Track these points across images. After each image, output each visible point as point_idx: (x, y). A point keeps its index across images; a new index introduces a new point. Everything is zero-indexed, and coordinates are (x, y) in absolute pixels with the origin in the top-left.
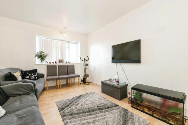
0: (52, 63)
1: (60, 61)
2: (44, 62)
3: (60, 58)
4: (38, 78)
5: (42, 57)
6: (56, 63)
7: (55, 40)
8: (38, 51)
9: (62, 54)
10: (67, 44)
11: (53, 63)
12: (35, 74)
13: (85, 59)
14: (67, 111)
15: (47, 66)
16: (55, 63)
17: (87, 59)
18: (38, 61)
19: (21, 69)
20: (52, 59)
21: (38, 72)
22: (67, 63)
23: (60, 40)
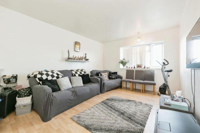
0: (131, 68)
1: (138, 66)
2: (125, 67)
3: (139, 63)
6: (134, 68)
7: (135, 47)
12: (115, 75)
15: (127, 70)
16: (133, 68)
18: (121, 66)
19: (110, 71)
20: (132, 65)
21: (118, 74)
22: (146, 68)
23: (140, 46)
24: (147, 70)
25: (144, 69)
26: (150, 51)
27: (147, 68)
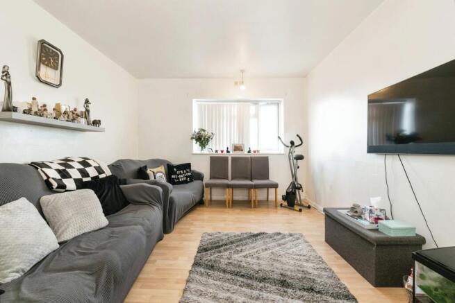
0: (220, 152)
1: (237, 148)
2: (206, 151)
3: (237, 142)
4: (191, 181)
5: (202, 139)
6: (228, 152)
7: (228, 103)
8: (196, 128)
9: (242, 131)
10: (252, 108)
11: (222, 152)
12: (188, 172)
13: (292, 143)
14: (211, 257)
15: (211, 157)
16: (225, 152)
17: (297, 142)
18: (196, 147)
19: (167, 161)
20: (221, 145)
21: (193, 168)
22: (252, 152)
23: (238, 101)
24: (253, 156)
25: (249, 155)
26: (257, 116)
27: (255, 152)
